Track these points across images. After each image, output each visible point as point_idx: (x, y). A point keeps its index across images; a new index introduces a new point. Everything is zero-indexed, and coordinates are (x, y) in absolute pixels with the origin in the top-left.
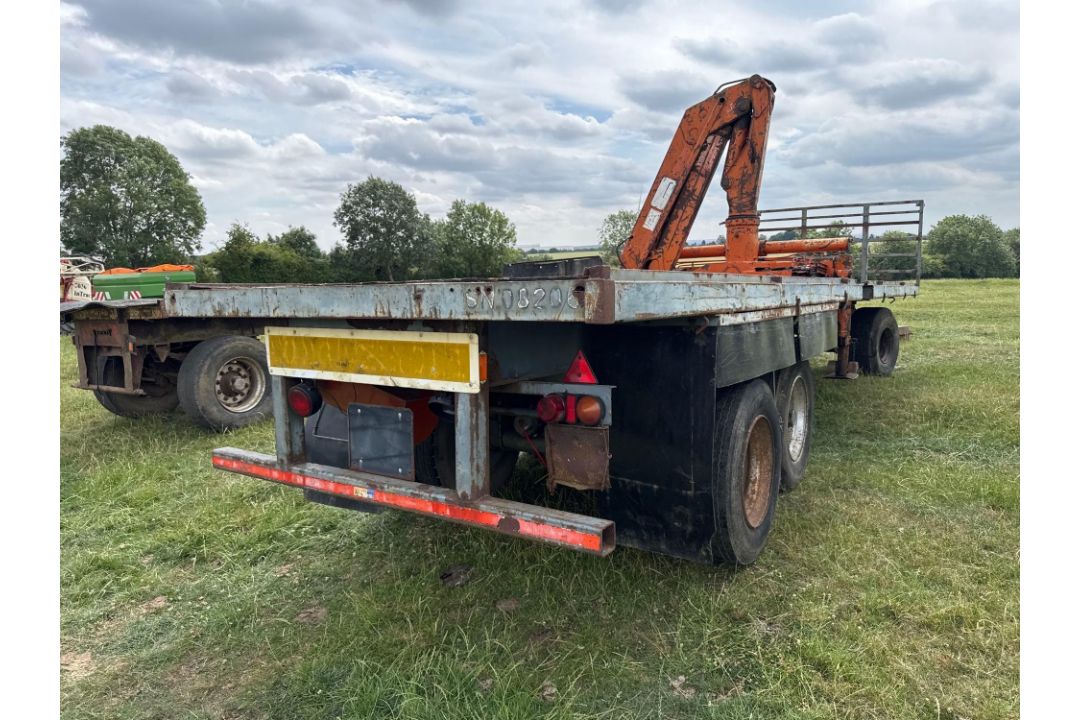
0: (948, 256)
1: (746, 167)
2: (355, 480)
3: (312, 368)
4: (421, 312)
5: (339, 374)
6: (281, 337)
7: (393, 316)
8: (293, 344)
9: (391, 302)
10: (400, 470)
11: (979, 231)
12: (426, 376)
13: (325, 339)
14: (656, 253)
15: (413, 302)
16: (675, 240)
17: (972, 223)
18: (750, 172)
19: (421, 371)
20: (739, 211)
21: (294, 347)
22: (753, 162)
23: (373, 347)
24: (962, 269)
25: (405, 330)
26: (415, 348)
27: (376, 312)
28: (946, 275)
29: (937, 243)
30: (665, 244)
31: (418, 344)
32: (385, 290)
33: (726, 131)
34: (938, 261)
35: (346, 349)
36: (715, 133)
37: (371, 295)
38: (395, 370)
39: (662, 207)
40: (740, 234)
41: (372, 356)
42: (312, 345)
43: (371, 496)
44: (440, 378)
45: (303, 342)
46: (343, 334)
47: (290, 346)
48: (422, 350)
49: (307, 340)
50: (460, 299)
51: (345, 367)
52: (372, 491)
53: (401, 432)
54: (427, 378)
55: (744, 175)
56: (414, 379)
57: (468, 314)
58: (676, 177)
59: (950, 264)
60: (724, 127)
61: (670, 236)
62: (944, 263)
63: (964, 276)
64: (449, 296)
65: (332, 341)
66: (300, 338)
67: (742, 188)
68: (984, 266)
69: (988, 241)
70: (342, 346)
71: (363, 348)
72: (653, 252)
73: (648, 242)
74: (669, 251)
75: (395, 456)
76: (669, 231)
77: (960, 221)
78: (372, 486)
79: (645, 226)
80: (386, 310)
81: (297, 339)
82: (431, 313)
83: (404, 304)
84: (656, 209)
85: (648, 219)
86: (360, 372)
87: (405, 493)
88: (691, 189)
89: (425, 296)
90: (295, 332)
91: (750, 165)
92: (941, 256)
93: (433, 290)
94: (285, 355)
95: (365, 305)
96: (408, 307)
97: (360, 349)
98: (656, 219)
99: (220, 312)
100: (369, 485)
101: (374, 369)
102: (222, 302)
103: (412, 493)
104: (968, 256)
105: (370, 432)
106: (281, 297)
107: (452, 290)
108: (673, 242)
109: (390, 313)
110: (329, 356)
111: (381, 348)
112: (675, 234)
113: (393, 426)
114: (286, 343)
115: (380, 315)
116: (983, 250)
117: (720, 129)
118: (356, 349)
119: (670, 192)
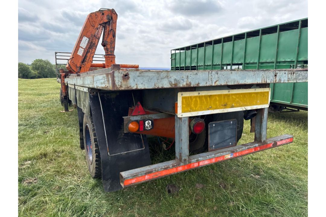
0: (39, 71)
1: (112, 39)
2: (225, 153)
3: (208, 109)
4: (276, 81)
5: (223, 109)
6: (191, 97)
7: (268, 82)
8: (198, 99)
9: (267, 77)
10: (230, 144)
11: (47, 64)
12: (256, 104)
13: (216, 95)
14: (83, 65)
15: (274, 77)
16: (90, 60)
17: (44, 62)
18: (113, 40)
19: (254, 103)
20: (111, 53)
21: (199, 101)
22: (114, 37)
23: (238, 96)
24: (43, 75)
25: (250, 88)
26: (253, 95)
27: (262, 81)
28: (39, 77)
29: (35, 67)
30: (86, 61)
31: (254, 93)
32: (266, 73)
33: (105, 25)
34: (36, 73)
35: (226, 98)
36: (100, 25)
37: (261, 74)
38: (246, 104)
39: (84, 48)
40: (112, 60)
41: (237, 100)
42: (208, 99)
43: (232, 156)
44: (261, 104)
45: (204, 98)
46: (225, 92)
47: (196, 101)
48: (255, 95)
49: (206, 97)
50: (287, 76)
51: (225, 106)
52: (232, 154)
53: (231, 129)
54: (257, 105)
55: (111, 41)
56: (252, 106)
57: (288, 81)
58: (89, 37)
59: (40, 73)
60: (103, 23)
61: (88, 58)
62: (38, 73)
63: (45, 77)
64: (284, 75)
65: (220, 96)
66: (202, 96)
67: (111, 45)
68: (50, 75)
69: (50, 67)
70: (224, 98)
71: (234, 97)
72: (82, 64)
73: (80, 60)
74: (87, 65)
75: (228, 139)
76: (87, 57)
77: (41, 61)
78: (233, 152)
79: (78, 54)
80: (265, 80)
81: (200, 97)
82: (279, 81)
83: (271, 78)
84: (82, 47)
85: (79, 51)
86: (232, 107)
87: (245, 149)
88: (94, 42)
89: (278, 75)
90: (199, 93)
91: (113, 38)
92: (37, 71)
93: (280, 73)
94: (192, 106)
95: (259, 79)
96: (272, 79)
97: (232, 98)
98: (82, 52)
99: (175, 85)
100: (231, 152)
101: (238, 105)
102: (178, 79)
103: (248, 148)
104: (44, 71)
105: (219, 133)
106: (220, 76)
107: (285, 73)
108: (89, 61)
109: (266, 81)
110: (217, 102)
111: (241, 96)
112: (89, 58)
113: (228, 128)
114: (194, 99)
115: (263, 82)
116: (49, 70)
117: (102, 24)
118: (231, 97)
119: (87, 42)
